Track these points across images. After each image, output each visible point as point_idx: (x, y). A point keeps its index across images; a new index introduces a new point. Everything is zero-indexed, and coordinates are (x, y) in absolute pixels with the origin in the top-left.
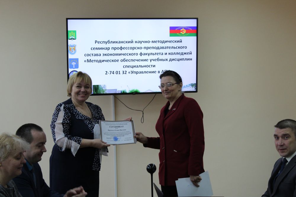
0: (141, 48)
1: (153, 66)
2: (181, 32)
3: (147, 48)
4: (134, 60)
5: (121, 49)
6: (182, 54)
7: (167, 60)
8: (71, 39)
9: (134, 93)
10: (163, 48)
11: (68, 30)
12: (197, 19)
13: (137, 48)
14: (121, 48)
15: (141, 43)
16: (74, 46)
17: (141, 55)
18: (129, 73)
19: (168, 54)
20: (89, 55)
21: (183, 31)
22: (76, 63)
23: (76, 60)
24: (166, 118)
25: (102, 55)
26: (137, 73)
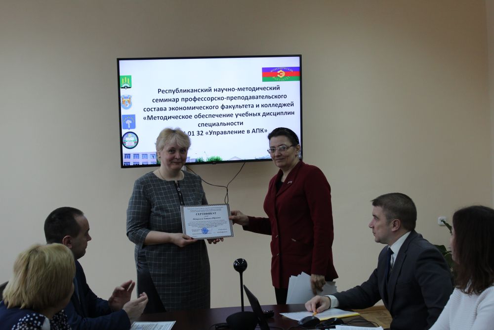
0: (222, 99)
1: (239, 123)
2: (278, 75)
3: (231, 98)
4: (213, 116)
5: (195, 101)
6: (280, 106)
7: (259, 114)
8: (124, 88)
9: (214, 161)
10: (253, 97)
11: (120, 75)
12: (300, 56)
13: (216, 99)
14: (195, 99)
15: (223, 91)
16: (129, 97)
17: (223, 109)
18: (207, 133)
19: (260, 106)
20: (150, 110)
21: (281, 74)
22: (132, 121)
23: (132, 117)
24: (278, 194)
25: (168, 109)
26: (218, 133)
